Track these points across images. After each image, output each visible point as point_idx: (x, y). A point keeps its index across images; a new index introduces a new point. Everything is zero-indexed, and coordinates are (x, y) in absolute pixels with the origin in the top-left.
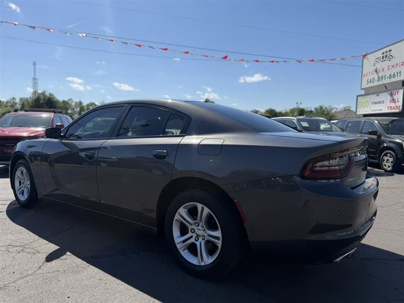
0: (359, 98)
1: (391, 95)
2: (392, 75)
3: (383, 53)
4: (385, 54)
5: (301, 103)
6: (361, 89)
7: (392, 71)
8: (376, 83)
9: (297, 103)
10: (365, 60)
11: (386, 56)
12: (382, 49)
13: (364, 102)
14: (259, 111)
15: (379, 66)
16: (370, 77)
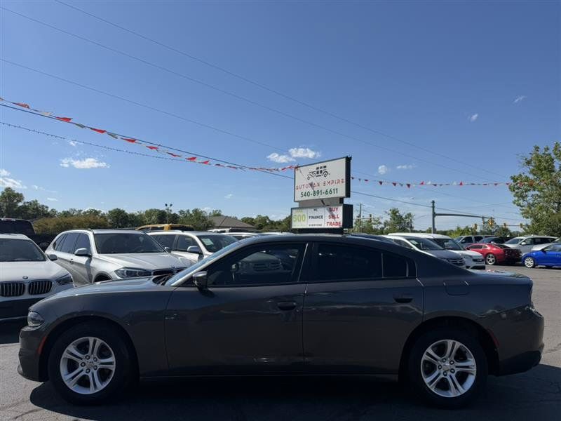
0: (294, 211)
1: (330, 210)
2: (329, 191)
3: (318, 168)
4: (319, 170)
5: (171, 205)
6: (295, 201)
7: (329, 187)
8: (311, 197)
9: (166, 205)
10: (297, 172)
11: (321, 171)
12: (316, 163)
13: (300, 215)
14: (100, 211)
15: (314, 180)
16: (305, 190)
